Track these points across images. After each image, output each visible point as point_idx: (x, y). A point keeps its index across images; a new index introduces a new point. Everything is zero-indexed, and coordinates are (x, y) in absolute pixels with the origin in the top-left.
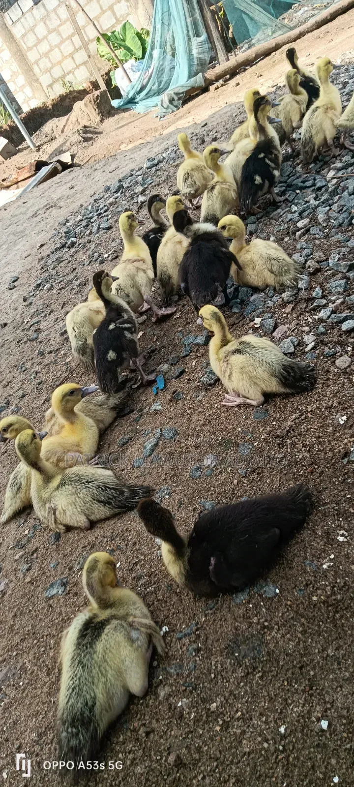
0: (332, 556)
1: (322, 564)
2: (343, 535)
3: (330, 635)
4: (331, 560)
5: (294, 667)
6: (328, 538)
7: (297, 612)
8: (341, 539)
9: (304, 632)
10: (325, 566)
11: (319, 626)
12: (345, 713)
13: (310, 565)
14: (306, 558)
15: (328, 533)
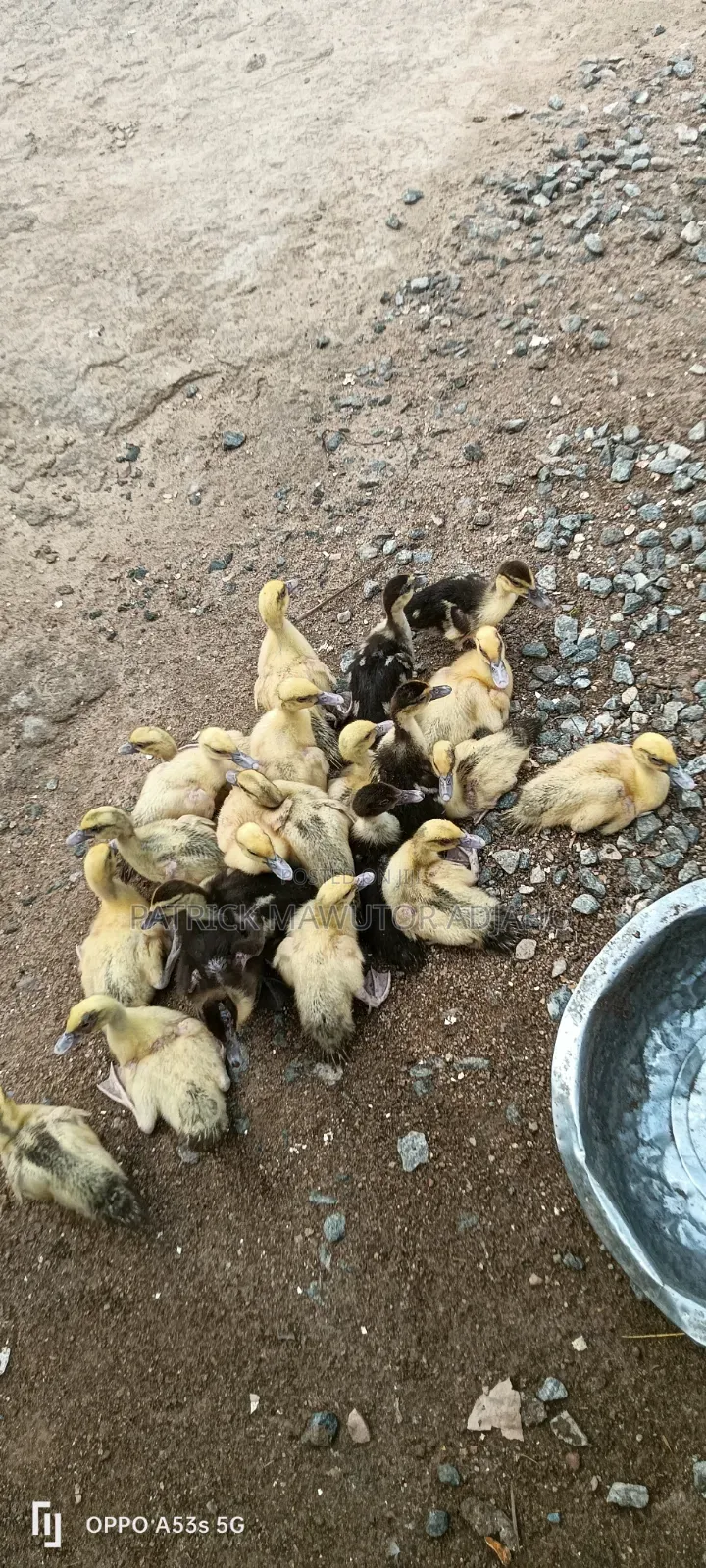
0: (304, 1147)
1: (292, 1146)
2: (329, 1136)
3: (243, 1205)
4: (300, 1148)
5: (203, 1201)
6: (318, 1126)
7: (241, 1164)
8: (326, 1138)
9: (232, 1184)
10: (291, 1150)
11: (243, 1190)
12: (199, 1265)
13: (285, 1137)
14: (288, 1128)
15: (323, 1122)
